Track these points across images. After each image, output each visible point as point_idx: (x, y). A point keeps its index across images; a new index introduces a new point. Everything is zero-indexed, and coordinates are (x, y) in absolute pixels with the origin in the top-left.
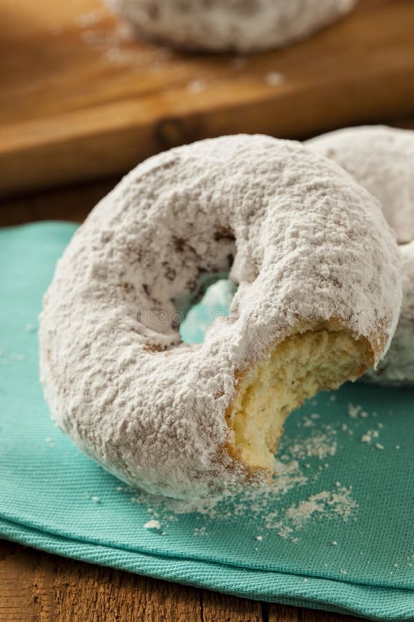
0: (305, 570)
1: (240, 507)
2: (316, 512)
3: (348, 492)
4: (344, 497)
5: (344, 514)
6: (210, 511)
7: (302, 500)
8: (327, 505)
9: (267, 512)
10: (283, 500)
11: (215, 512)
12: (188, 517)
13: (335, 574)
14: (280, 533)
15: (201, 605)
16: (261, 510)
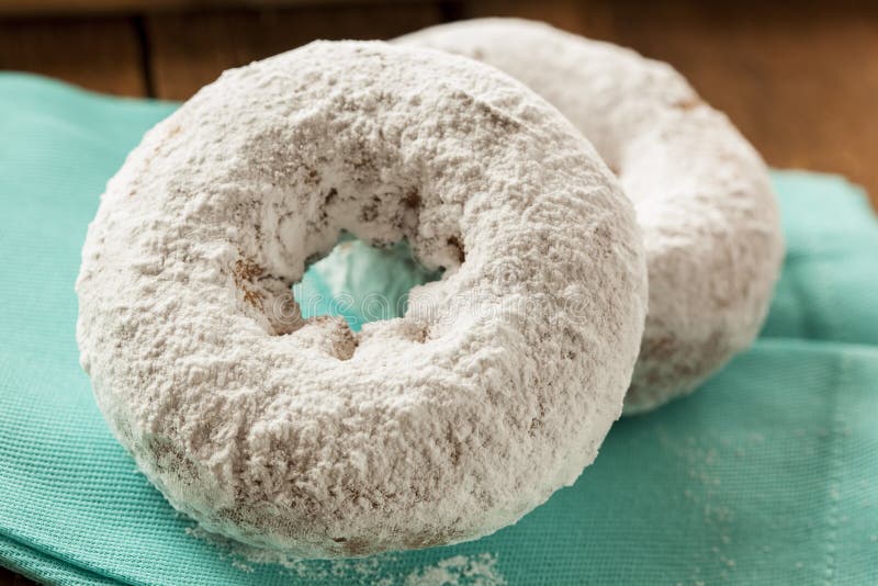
3: (493, 562)
4: (487, 568)
6: (296, 564)
7: (428, 565)
8: (462, 576)
9: (378, 577)
10: (401, 562)
11: (304, 568)
12: (266, 569)
16: (371, 572)
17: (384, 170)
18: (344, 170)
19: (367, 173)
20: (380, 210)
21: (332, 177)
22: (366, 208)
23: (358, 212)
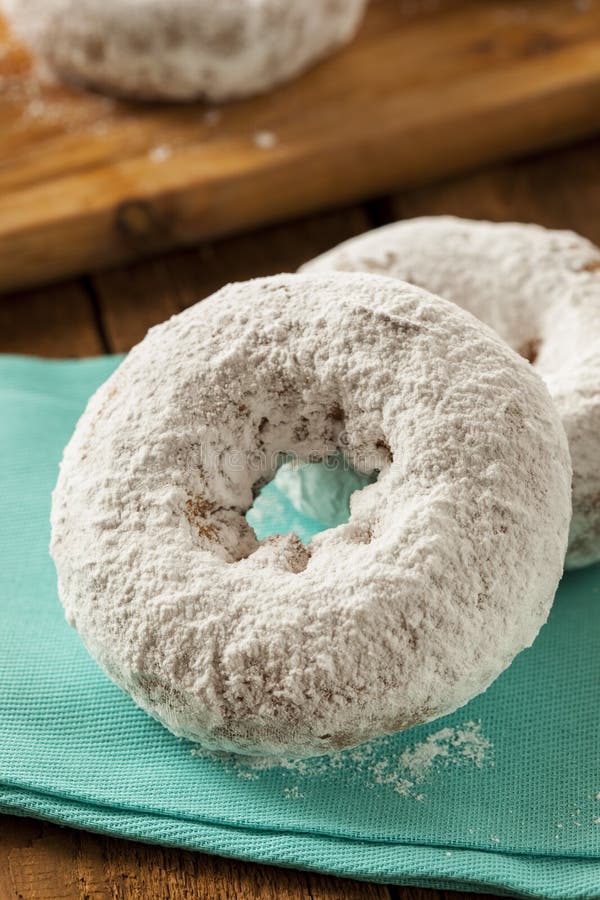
0: (445, 841)
2: (438, 756)
3: (478, 728)
4: (472, 735)
5: (476, 758)
6: (297, 764)
7: (418, 742)
8: (451, 746)
9: (373, 762)
10: (393, 744)
11: (304, 766)
12: (270, 774)
13: (485, 843)
14: (396, 789)
15: (310, 894)
16: (366, 759)
17: (304, 392)
18: (270, 399)
19: (291, 398)
20: (310, 428)
21: (260, 408)
22: (297, 429)
23: (290, 434)
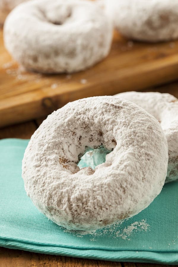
0: (136, 249)
1: (105, 231)
2: (134, 229)
3: (145, 221)
4: (144, 223)
5: (145, 229)
6: (94, 233)
7: (128, 226)
8: (138, 226)
9: (116, 232)
10: (121, 227)
11: (96, 234)
12: (86, 236)
13: (147, 249)
14: (122, 238)
16: (114, 231)
17: (91, 127)
18: (82, 130)
19: (88, 129)
20: (93, 138)
21: (79, 133)
22: (90, 139)
23: (88, 140)
